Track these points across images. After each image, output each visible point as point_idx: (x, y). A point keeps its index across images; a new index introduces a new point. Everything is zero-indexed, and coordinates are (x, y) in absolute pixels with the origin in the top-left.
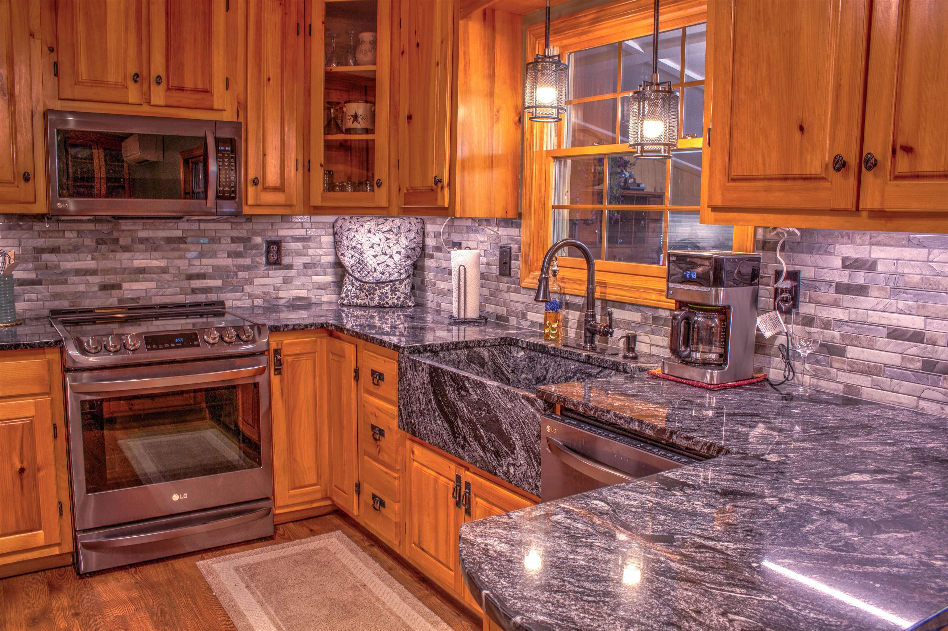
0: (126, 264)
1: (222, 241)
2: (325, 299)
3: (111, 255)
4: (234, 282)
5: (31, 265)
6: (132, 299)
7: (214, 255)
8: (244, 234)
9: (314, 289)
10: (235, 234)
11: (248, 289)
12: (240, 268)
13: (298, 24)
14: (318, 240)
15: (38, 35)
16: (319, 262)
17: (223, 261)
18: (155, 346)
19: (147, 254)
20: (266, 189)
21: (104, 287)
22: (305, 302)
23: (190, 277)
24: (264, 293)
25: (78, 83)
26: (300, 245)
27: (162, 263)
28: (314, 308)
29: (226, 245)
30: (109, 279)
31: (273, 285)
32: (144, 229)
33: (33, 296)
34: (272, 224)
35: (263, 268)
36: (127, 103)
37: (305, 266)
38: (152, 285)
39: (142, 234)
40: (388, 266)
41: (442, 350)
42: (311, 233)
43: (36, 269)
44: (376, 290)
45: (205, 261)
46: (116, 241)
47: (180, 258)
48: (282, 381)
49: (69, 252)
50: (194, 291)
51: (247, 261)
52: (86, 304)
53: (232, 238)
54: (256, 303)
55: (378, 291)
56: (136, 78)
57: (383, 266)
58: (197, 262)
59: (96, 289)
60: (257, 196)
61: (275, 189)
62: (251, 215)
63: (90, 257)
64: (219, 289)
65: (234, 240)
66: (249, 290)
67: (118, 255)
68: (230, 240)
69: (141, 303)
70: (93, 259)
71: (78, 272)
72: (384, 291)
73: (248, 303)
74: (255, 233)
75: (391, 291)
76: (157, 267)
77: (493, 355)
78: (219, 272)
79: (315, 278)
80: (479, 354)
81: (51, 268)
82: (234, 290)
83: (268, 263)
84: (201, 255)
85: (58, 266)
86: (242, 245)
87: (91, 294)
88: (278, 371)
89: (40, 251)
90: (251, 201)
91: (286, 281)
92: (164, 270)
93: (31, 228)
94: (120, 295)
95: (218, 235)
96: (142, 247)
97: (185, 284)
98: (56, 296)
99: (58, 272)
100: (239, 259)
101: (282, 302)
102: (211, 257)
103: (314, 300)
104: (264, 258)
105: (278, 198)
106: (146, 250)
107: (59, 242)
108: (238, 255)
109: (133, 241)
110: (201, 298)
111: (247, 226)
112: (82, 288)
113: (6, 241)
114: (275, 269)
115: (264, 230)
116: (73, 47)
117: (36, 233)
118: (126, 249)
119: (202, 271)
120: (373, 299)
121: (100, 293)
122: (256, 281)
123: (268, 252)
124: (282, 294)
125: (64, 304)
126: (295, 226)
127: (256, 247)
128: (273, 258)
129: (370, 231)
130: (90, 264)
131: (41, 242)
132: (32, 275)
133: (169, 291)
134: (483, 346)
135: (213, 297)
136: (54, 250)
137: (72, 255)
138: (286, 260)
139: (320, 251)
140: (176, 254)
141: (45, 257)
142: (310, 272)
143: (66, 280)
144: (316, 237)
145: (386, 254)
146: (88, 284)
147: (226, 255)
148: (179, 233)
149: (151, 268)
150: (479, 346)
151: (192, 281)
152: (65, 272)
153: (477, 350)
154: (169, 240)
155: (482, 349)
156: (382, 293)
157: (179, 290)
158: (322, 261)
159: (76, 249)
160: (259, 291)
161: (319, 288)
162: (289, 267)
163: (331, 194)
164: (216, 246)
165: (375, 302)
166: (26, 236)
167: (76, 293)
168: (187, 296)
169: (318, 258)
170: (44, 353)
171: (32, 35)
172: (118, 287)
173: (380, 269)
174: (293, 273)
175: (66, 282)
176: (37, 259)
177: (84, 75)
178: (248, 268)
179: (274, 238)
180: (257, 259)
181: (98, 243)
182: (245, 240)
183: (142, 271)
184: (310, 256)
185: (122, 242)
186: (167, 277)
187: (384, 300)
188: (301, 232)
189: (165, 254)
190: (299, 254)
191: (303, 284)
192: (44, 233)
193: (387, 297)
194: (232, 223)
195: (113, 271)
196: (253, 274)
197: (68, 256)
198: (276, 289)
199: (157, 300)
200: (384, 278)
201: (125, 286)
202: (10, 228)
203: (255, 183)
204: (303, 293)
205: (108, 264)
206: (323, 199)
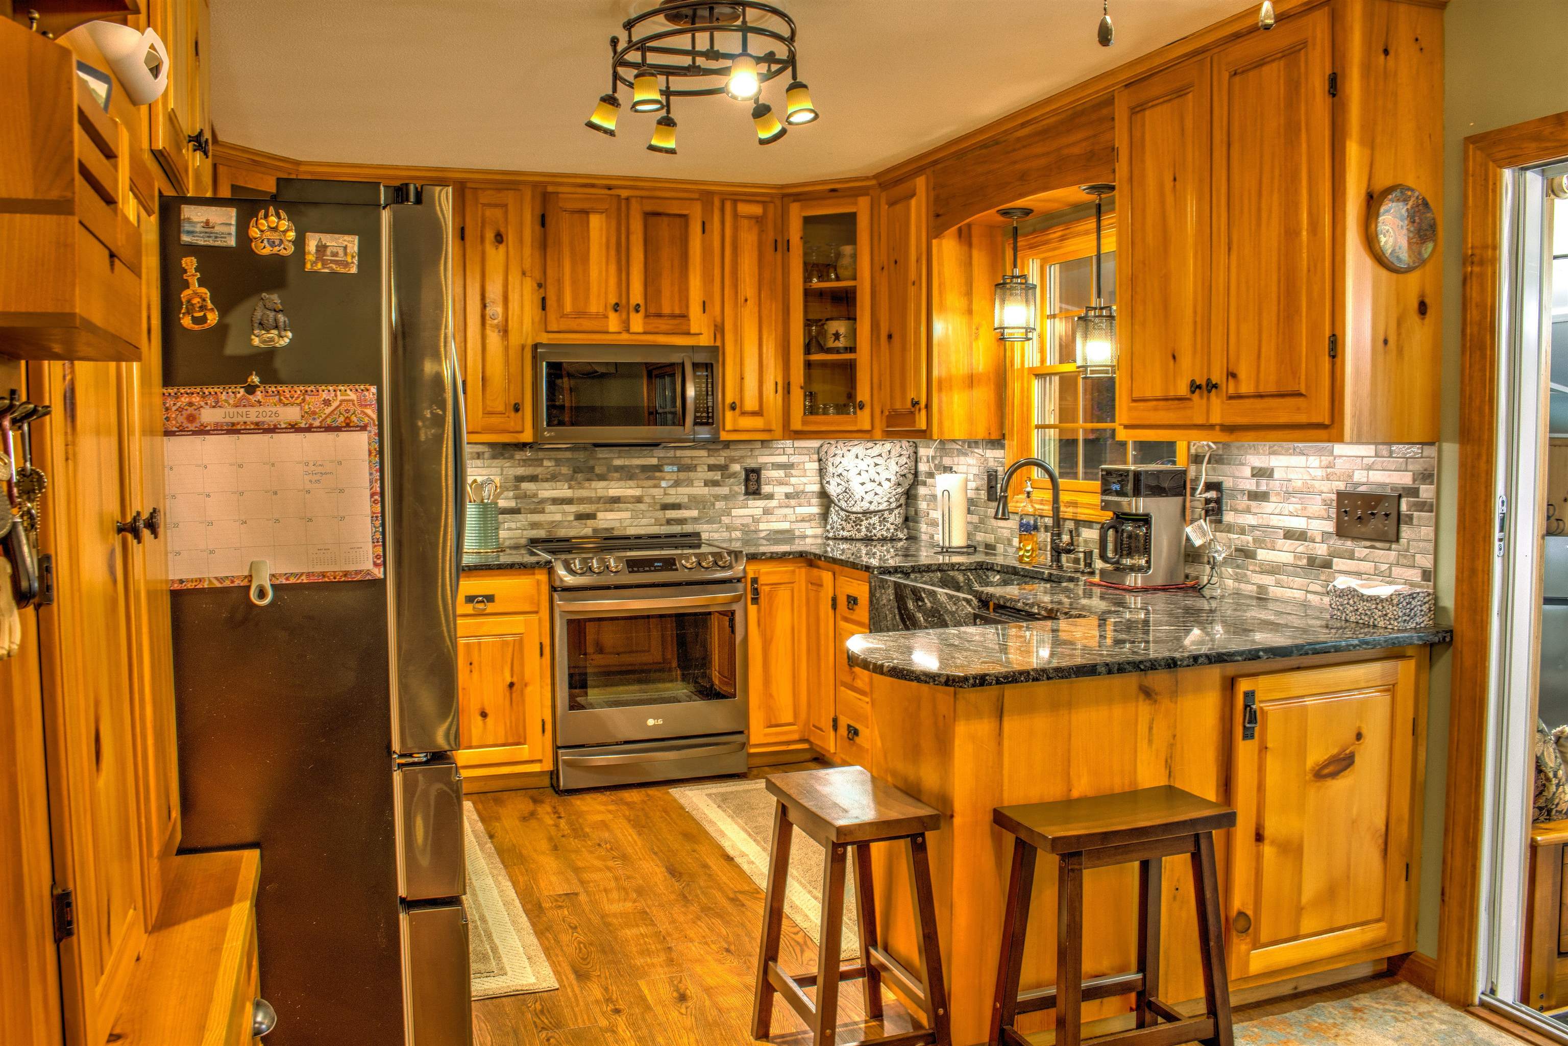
0: (601, 493)
1: (699, 469)
2: (809, 532)
3: (587, 484)
4: (711, 512)
5: (511, 494)
6: (606, 529)
7: (690, 483)
8: (721, 461)
9: (797, 521)
10: (712, 461)
11: (726, 520)
12: (717, 498)
13: (776, 241)
14: (801, 467)
15: (528, 274)
16: (803, 492)
17: (698, 489)
18: (635, 569)
19: (622, 483)
20: (743, 413)
21: (580, 517)
22: (787, 536)
23: (665, 507)
24: (743, 525)
25: (563, 316)
26: (781, 473)
27: (637, 492)
28: (797, 541)
29: (703, 473)
30: (584, 508)
31: (752, 516)
32: (619, 457)
33: (513, 525)
34: (752, 450)
35: (743, 498)
36: (608, 333)
37: (788, 496)
38: (627, 515)
39: (618, 462)
40: (876, 494)
41: (913, 571)
42: (794, 459)
43: (516, 498)
44: (862, 521)
45: (681, 490)
46: (592, 469)
47: (655, 486)
48: (759, 611)
49: (547, 480)
50: (669, 522)
51: (724, 490)
52: (562, 533)
53: (709, 466)
54: (733, 536)
55: (865, 522)
56: (616, 307)
57: (872, 493)
58: (672, 491)
59: (572, 518)
60: (734, 421)
61: (754, 414)
62: (730, 441)
63: (566, 486)
64: (695, 520)
65: (711, 468)
66: (727, 522)
67: (594, 484)
68: (706, 468)
69: (616, 533)
70: (569, 488)
71: (556, 501)
72: (872, 521)
73: (726, 535)
74: (733, 460)
75: (880, 522)
76: (632, 496)
77: (969, 579)
78: (695, 502)
79: (799, 510)
80: (953, 578)
81: (530, 497)
82: (710, 521)
83: (747, 493)
84: (677, 484)
85: (535, 495)
86: (719, 473)
87: (566, 523)
88: (755, 600)
89: (520, 479)
90: (729, 426)
91: (767, 512)
92: (639, 500)
93: (512, 457)
94: (595, 525)
95: (695, 462)
96: (616, 475)
97: (660, 514)
98: (534, 525)
99: (536, 500)
100: (717, 488)
101: (763, 534)
102: (687, 486)
103: (797, 533)
104: (743, 487)
105: (757, 422)
106: (620, 479)
107: (538, 471)
108: (715, 483)
109: (609, 470)
110: (676, 529)
111: (725, 453)
112: (558, 517)
113: (490, 469)
114: (754, 499)
115: (742, 457)
116: (559, 282)
117: (517, 462)
118: (602, 478)
119: (678, 501)
120: (859, 531)
121: (576, 523)
122: (735, 512)
123: (747, 480)
124: (762, 526)
125: (541, 534)
126: (777, 452)
127: (734, 475)
128: (753, 487)
129: (857, 457)
130: (566, 493)
131: (521, 471)
132: (512, 504)
133: (644, 521)
134: (958, 570)
135: (688, 528)
136: (533, 479)
137: (550, 483)
138: (766, 489)
139: (804, 480)
140: (651, 483)
141: (524, 485)
142: (793, 502)
143: (543, 509)
144: (799, 463)
145: (874, 481)
146: (564, 513)
147: (703, 484)
148: (654, 461)
149: (626, 497)
150: (953, 570)
151: (667, 512)
152: (543, 501)
153: (951, 573)
154: (645, 468)
155: (956, 573)
156: (869, 524)
157: (653, 520)
158: (807, 490)
159: (553, 478)
160: (738, 522)
161: (802, 521)
162: (770, 497)
163: (812, 418)
164: (692, 474)
165: (862, 534)
166: (508, 464)
167: (553, 522)
168: (662, 527)
169: (801, 487)
170: (534, 574)
171: (524, 274)
172: (592, 516)
173: (868, 497)
174: (773, 503)
175: (542, 512)
176: (517, 488)
177: (568, 308)
178: (725, 498)
179: (753, 465)
180: (736, 488)
181: (575, 472)
182: (723, 468)
183: (616, 500)
184: (793, 485)
185: (598, 470)
186: (642, 506)
187: (871, 532)
188: (783, 459)
189: (640, 483)
190: (781, 483)
191: (785, 516)
192: (525, 462)
193: (875, 528)
194: (709, 450)
195: (589, 500)
196: (730, 505)
197: (546, 485)
198: (756, 521)
199: (631, 531)
200: (872, 508)
201: (600, 515)
202: (494, 457)
203: (733, 407)
204: (785, 526)
205: (584, 493)
206: (804, 423)
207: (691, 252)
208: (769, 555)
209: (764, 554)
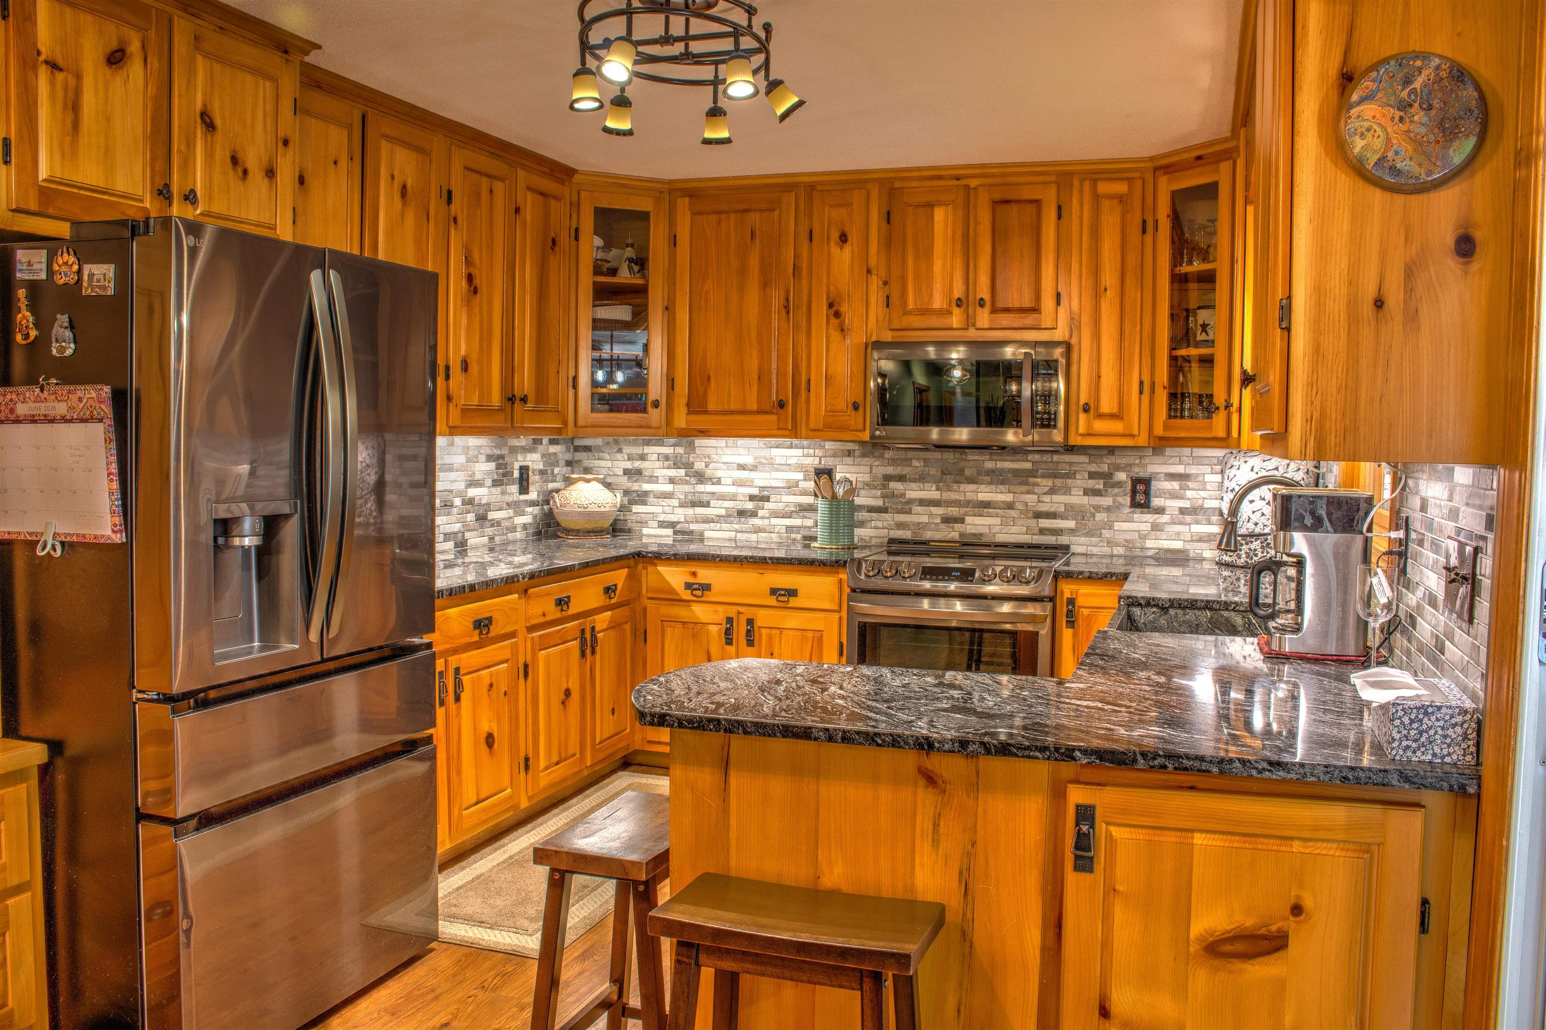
0: (970, 496)
1: (1078, 476)
2: (1207, 554)
3: (955, 487)
4: (1090, 524)
5: (879, 493)
6: (974, 535)
7: (1067, 491)
8: (1105, 468)
9: (1192, 541)
10: (1093, 468)
11: (1106, 533)
12: (1098, 508)
13: (1144, 222)
14: (1201, 479)
15: (874, 271)
16: (1201, 508)
17: (1077, 499)
18: (928, 577)
19: (993, 487)
20: (1100, 416)
21: (947, 520)
22: (1180, 556)
23: (1038, 515)
24: (1126, 541)
25: (906, 313)
26: (1175, 485)
27: (1008, 498)
28: (1191, 564)
29: (1082, 481)
30: (952, 511)
31: (1138, 531)
32: (991, 460)
33: (880, 524)
34: (1141, 458)
35: (1127, 510)
36: (951, 329)
37: (1182, 511)
38: (997, 521)
39: (989, 465)
40: (1263, 514)
42: (1193, 470)
43: (884, 496)
44: (1242, 545)
45: (1056, 498)
46: (961, 471)
47: (1028, 493)
48: (1075, 636)
49: (915, 481)
50: (1042, 531)
51: (1107, 501)
52: (928, 535)
53: (1089, 473)
54: (1115, 552)
55: (1244, 547)
56: (959, 303)
57: (1258, 514)
58: (1046, 498)
59: (938, 520)
60: (1089, 424)
61: (1112, 416)
62: (1115, 447)
63: (934, 487)
64: (1072, 532)
65: (1092, 475)
66: (1107, 536)
67: (963, 487)
68: (1086, 475)
69: (984, 540)
70: (937, 490)
71: (922, 502)
72: (1252, 547)
73: (1106, 550)
74: (1118, 468)
75: (1262, 547)
76: (1003, 502)
77: (1250, 623)
78: (1071, 511)
79: (1196, 528)
80: (1227, 619)
81: (897, 496)
82: (1089, 534)
83: (1135, 505)
84: (1052, 491)
85: (903, 495)
86: (1102, 481)
87: (933, 526)
88: (1071, 624)
89: (888, 478)
90: (1081, 430)
91: (1156, 527)
92: (1010, 506)
93: (881, 456)
94: (962, 530)
95: (1073, 468)
96: (988, 478)
97: (1032, 523)
98: (901, 526)
99: (904, 500)
100: (1098, 498)
101: (1150, 553)
102: (1064, 494)
103: (1192, 554)
104: (1129, 499)
105: (1117, 426)
106: (991, 483)
107: (906, 470)
108: (1097, 493)
109: (979, 473)
110: (1051, 540)
111: (1109, 460)
112: (925, 519)
113: (858, 467)
114: (1142, 513)
115: (1130, 465)
116: (903, 278)
117: (886, 461)
118: (971, 481)
119: (1053, 509)
120: (1239, 557)
121: (942, 526)
122: (1117, 526)
123: (1134, 492)
124: (1149, 544)
125: (907, 534)
126: (1171, 461)
127: (1119, 484)
128: (1140, 498)
129: (1252, 470)
130: (934, 494)
131: (890, 470)
132: (879, 503)
133: (1014, 529)
134: (1234, 610)
135: (1063, 540)
136: (901, 478)
137: (917, 484)
138: (1156, 502)
139: (1203, 494)
140: (1024, 488)
141: (893, 485)
142: (1188, 518)
143: (910, 509)
144: (1197, 475)
145: (1264, 499)
146: (931, 515)
147: (1082, 493)
148: (1028, 465)
149: (996, 502)
150: (1227, 609)
151: (1040, 520)
152: (911, 501)
153: (1226, 614)
154: (1016, 473)
155: (1233, 614)
156: (1250, 549)
157: (1025, 529)
158: (1206, 506)
159: (921, 478)
160: (1121, 537)
161: (1200, 540)
162: (1161, 511)
163: (1179, 422)
164: (1069, 481)
165: (1242, 560)
166: (877, 463)
167: (919, 523)
168: (1034, 537)
169: (1200, 502)
171: (869, 271)
172: (961, 520)
173: (1254, 518)
174: (1165, 518)
175: (909, 512)
176: (884, 487)
177: (911, 305)
178: (1108, 509)
179: (1142, 475)
180: (1120, 499)
181: (943, 473)
182: (1107, 477)
183: (987, 505)
184: (1189, 499)
185: (968, 472)
186: (1013, 513)
187: (1251, 559)
188: (1180, 469)
189: (1012, 488)
190: (1174, 496)
191: (1178, 534)
192: (893, 462)
193: (1256, 555)
194: (1090, 455)
195: (957, 503)
196: (1113, 518)
197: (914, 485)
198: (1143, 537)
199: (1001, 538)
200: (1258, 530)
201: (968, 520)
202: (863, 455)
203: (1086, 409)
204: (1178, 545)
205: (953, 496)
206: (1166, 427)
207: (1044, 240)
208: (1087, 575)
209: (1081, 573)
